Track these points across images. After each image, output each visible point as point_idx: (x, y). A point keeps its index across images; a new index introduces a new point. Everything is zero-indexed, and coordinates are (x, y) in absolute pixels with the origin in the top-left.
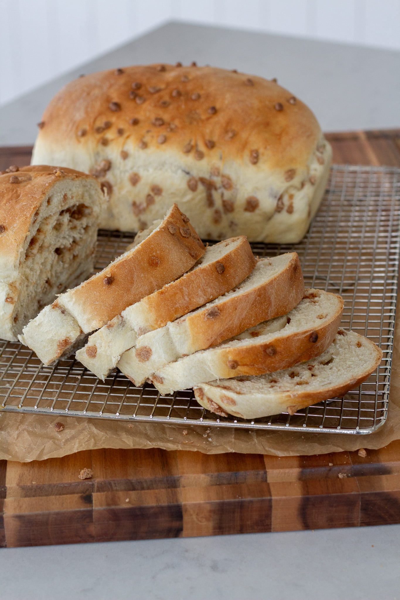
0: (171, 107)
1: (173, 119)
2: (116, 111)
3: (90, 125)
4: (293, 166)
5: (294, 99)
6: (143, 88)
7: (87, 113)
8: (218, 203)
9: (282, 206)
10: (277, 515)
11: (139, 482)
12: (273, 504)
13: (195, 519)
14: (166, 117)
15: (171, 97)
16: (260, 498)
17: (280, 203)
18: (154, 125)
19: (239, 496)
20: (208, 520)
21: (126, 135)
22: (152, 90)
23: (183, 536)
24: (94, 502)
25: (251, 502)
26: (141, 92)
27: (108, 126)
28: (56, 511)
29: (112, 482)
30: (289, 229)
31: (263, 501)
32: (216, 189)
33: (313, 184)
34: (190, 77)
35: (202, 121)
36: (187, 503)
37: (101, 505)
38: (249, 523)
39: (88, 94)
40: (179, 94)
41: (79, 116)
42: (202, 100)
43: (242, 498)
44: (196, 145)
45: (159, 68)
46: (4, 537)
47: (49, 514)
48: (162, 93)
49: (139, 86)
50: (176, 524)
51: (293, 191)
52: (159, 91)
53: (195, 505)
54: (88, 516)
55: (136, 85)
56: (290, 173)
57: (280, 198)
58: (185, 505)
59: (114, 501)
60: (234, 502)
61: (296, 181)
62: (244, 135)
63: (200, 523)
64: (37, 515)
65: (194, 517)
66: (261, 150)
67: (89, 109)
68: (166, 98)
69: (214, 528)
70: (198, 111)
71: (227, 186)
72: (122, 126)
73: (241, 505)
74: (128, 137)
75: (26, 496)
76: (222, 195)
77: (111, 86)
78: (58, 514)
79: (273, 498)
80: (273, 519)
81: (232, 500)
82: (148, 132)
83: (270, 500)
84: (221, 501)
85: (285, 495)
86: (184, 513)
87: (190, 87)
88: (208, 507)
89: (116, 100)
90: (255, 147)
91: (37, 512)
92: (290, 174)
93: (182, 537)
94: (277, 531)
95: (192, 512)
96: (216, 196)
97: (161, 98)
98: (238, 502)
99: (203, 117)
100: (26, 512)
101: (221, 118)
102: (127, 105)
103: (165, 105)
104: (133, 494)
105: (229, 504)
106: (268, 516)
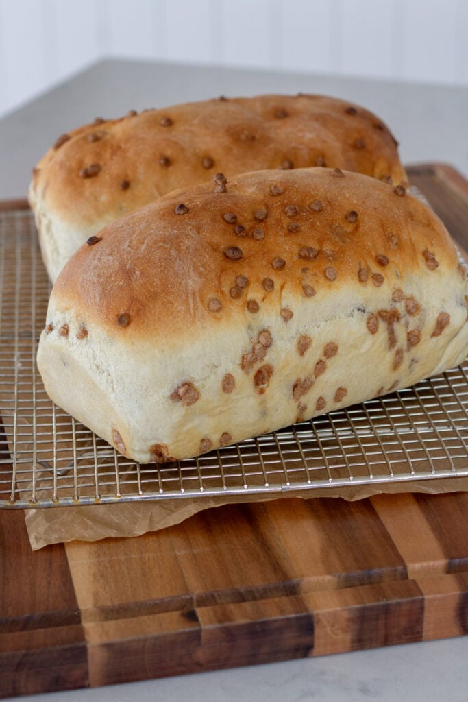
0: (305, 229)
1: (321, 243)
2: (240, 258)
3: (218, 290)
6: (241, 218)
8: (401, 339)
10: (430, 620)
11: (249, 591)
12: (426, 604)
13: (329, 632)
14: (312, 244)
16: (409, 599)
18: (307, 259)
19: (383, 598)
20: (345, 631)
21: (278, 285)
23: (314, 654)
24: (200, 619)
25: (399, 604)
28: (155, 634)
29: (216, 594)
31: (413, 602)
32: (399, 320)
35: (352, 234)
36: (319, 611)
37: (211, 622)
38: (395, 631)
43: (387, 600)
44: (369, 268)
46: (87, 673)
47: (145, 640)
50: (304, 640)
53: (329, 613)
54: (196, 637)
55: (231, 216)
58: (318, 615)
59: (225, 616)
60: (378, 606)
62: (405, 236)
63: (335, 637)
64: (130, 642)
65: (328, 629)
66: (431, 249)
69: (353, 641)
70: (337, 224)
72: (264, 275)
73: (387, 610)
74: (282, 288)
75: (107, 619)
78: (156, 638)
79: (426, 597)
80: (425, 623)
81: (375, 604)
82: (304, 270)
83: (422, 601)
84: (362, 605)
85: (440, 593)
86: (315, 625)
87: (296, 198)
88: (346, 615)
89: (224, 244)
90: (423, 247)
91: (130, 638)
93: (313, 657)
94: (429, 640)
95: (325, 623)
97: (281, 222)
98: (383, 606)
99: (349, 229)
100: (115, 638)
101: (370, 223)
102: (246, 246)
104: (247, 605)
105: (371, 609)
106: (419, 621)
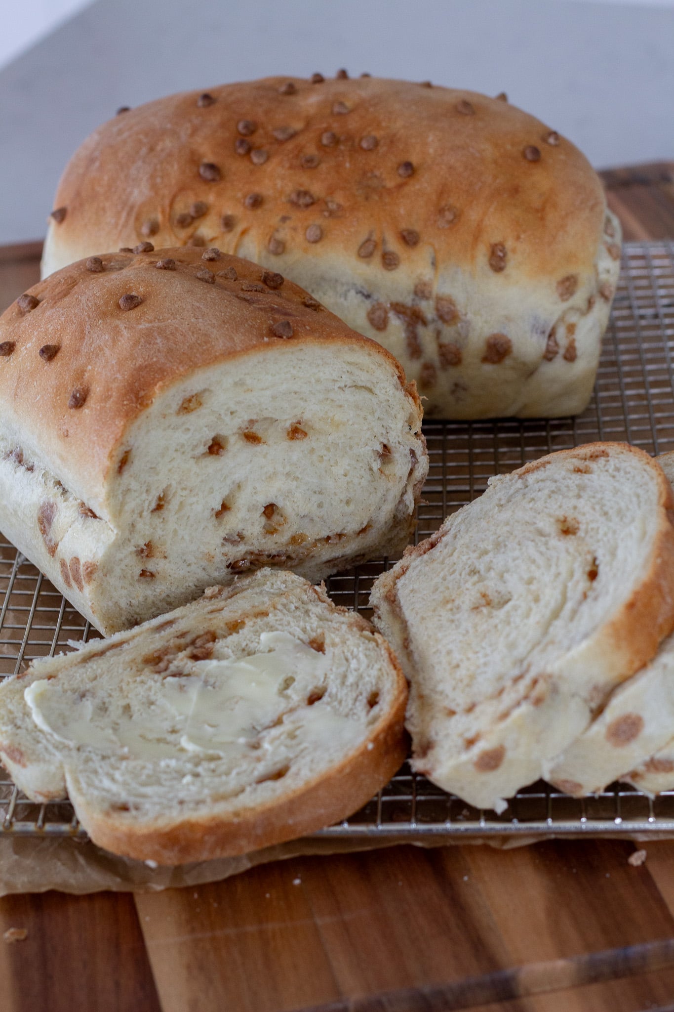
0: (324, 167)
1: (331, 191)
2: (213, 180)
3: (163, 212)
4: (572, 270)
5: (554, 134)
6: (261, 132)
7: (154, 187)
8: (430, 349)
9: (555, 349)
14: (317, 189)
15: (321, 147)
17: (551, 343)
18: (294, 204)
21: (239, 228)
22: (280, 136)
26: (258, 139)
27: (201, 212)
30: (569, 390)
32: (425, 323)
33: (606, 298)
34: (349, 104)
35: (389, 191)
39: (152, 149)
40: (336, 141)
41: (139, 194)
42: (382, 149)
44: (384, 241)
45: (283, 88)
48: (301, 140)
49: (252, 128)
51: (573, 318)
52: (293, 136)
55: (246, 127)
56: (567, 283)
57: (552, 335)
61: (579, 298)
62: (473, 215)
66: (510, 244)
67: (158, 180)
68: (311, 150)
70: (377, 173)
71: (447, 317)
72: (229, 210)
74: (244, 232)
76: (438, 333)
77: (195, 131)
82: (284, 219)
87: (353, 124)
89: (209, 158)
90: (496, 238)
92: (568, 285)
96: (426, 336)
97: (300, 149)
99: (390, 184)
101: (425, 184)
102: (235, 167)
103: (309, 165)
